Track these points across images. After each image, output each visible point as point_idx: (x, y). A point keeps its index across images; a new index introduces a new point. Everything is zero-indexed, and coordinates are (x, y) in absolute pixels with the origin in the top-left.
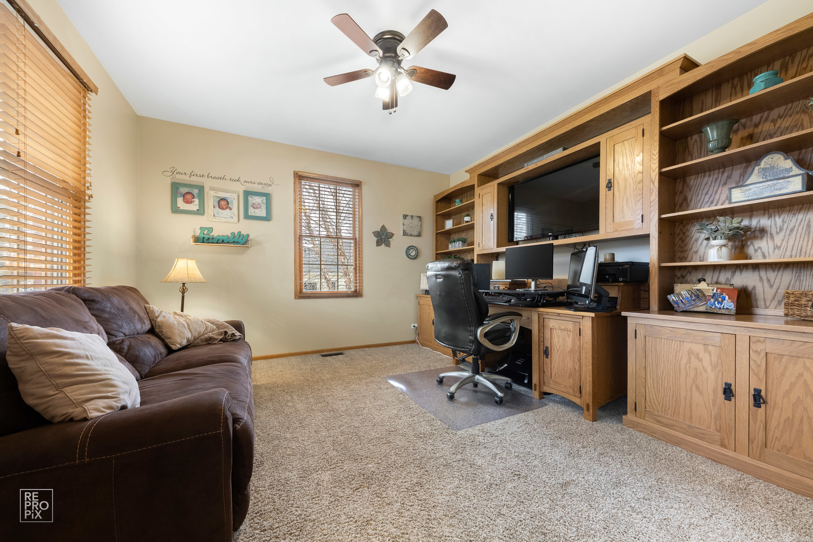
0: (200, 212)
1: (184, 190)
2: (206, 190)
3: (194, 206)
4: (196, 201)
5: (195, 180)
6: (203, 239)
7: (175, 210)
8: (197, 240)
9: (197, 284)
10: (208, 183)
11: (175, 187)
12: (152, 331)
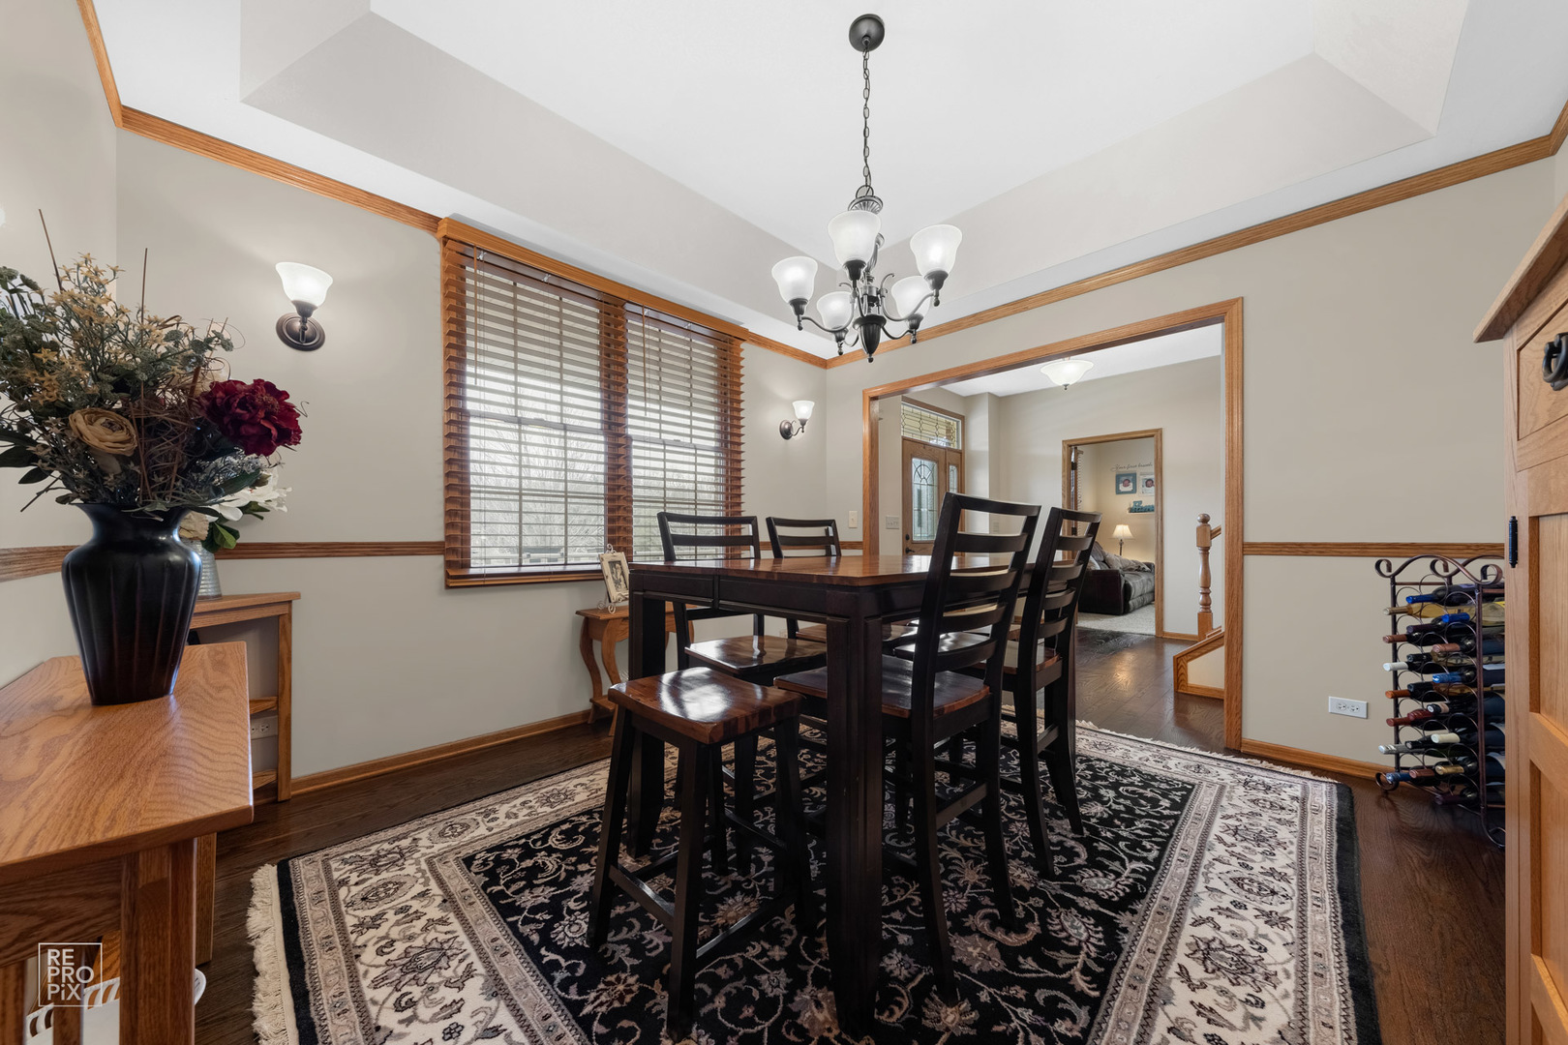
0: (1134, 491)
1: (1123, 478)
2: (1138, 475)
3: (1130, 488)
4: (1131, 484)
5: (1131, 470)
6: (1136, 509)
7: (1118, 492)
8: (1131, 510)
9: (1129, 540)
10: (1139, 471)
11: (1118, 478)
12: (1104, 562)
